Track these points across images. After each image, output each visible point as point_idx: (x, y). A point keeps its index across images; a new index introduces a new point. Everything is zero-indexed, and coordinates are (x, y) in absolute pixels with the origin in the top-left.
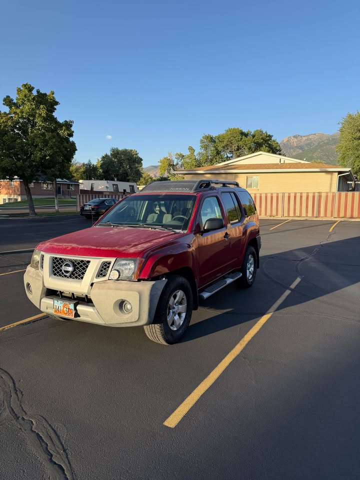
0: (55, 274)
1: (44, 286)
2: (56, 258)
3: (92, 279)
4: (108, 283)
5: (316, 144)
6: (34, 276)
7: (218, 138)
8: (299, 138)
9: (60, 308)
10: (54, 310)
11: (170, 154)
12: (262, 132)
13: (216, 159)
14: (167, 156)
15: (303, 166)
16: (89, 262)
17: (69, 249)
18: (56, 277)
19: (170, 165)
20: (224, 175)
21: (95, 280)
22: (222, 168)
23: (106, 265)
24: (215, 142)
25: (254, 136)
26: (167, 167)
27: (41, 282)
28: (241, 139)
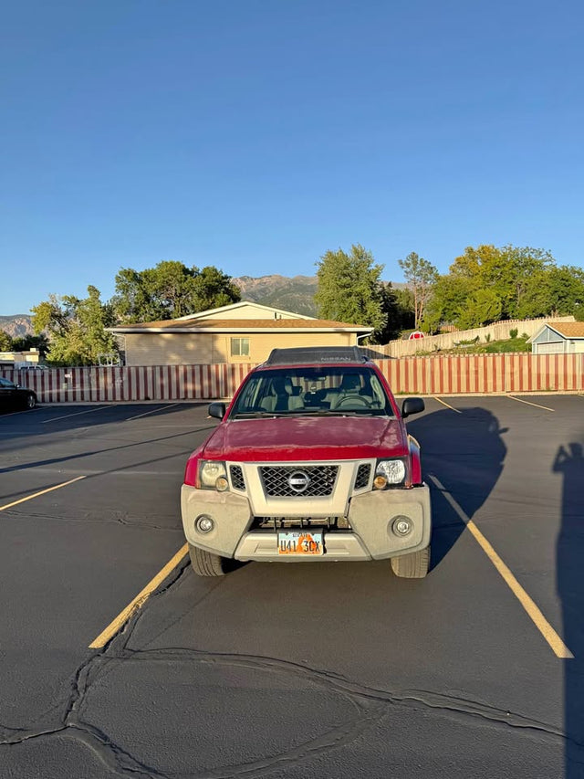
0: (272, 493)
1: (252, 515)
2: (267, 468)
3: (350, 492)
4: (375, 495)
5: (273, 290)
6: (224, 502)
7: (146, 275)
8: (249, 282)
9: (292, 544)
10: (279, 549)
11: (53, 298)
12: (216, 270)
13: (144, 308)
14: (47, 300)
15: (309, 324)
16: (334, 468)
17: (291, 451)
18: (274, 496)
19: (53, 316)
20: (194, 336)
21: (355, 493)
22: (189, 324)
23: (362, 470)
24: (140, 281)
25: (204, 276)
26: (48, 320)
27: (248, 508)
28: (186, 279)
